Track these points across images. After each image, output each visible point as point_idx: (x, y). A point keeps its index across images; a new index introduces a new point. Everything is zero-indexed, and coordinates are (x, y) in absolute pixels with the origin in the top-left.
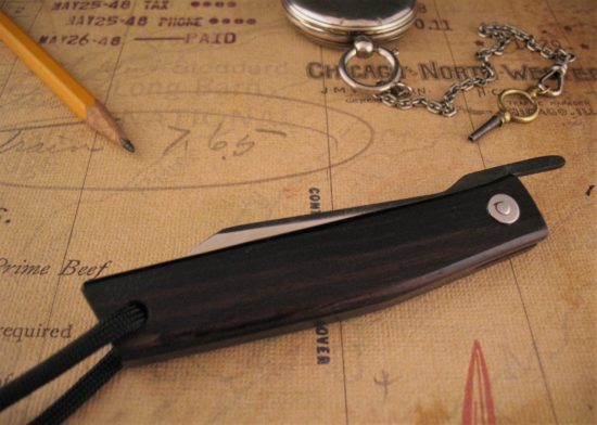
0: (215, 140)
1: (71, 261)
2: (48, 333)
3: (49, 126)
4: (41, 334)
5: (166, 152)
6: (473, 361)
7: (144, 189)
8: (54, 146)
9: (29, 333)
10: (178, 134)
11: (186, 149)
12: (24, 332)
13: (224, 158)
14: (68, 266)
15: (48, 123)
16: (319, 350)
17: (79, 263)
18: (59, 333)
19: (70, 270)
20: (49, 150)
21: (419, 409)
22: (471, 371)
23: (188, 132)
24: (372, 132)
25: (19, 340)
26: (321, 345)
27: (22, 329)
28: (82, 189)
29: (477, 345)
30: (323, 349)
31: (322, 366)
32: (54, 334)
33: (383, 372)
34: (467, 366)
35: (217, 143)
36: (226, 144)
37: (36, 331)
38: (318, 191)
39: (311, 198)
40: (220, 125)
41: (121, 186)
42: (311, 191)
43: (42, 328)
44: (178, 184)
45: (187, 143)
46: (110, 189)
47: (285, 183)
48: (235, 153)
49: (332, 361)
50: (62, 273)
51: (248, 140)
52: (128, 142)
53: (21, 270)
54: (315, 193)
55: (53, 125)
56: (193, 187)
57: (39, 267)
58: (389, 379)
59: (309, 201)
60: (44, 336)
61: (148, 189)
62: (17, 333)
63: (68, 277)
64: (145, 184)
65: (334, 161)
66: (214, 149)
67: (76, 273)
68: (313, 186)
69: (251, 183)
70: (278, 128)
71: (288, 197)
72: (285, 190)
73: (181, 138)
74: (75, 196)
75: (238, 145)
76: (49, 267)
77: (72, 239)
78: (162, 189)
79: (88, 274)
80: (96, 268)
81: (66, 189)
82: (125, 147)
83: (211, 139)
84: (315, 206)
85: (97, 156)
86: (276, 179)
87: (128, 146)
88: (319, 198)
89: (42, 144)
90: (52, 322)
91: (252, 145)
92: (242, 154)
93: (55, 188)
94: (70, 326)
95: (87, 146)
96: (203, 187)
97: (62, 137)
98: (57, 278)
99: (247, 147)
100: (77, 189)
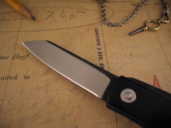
0: (63, 15)
1: (16, 54)
2: (9, 78)
3: (7, 13)
4: (6, 79)
5: (46, 19)
6: (154, 81)
7: (40, 31)
8: (9, 19)
9: (2, 79)
10: (50, 14)
11: (53, 18)
13: (66, 20)
14: (15, 56)
15: (7, 12)
17: (19, 55)
18: (13, 78)
19: (16, 57)
20: (7, 20)
23: (53, 13)
24: (114, 11)
28: (19, 31)
29: (155, 76)
32: (11, 78)
36: (66, 16)
37: (5, 78)
38: (97, 29)
39: (96, 31)
40: (64, 10)
42: (95, 29)
44: (51, 29)
45: (53, 16)
46: (28, 31)
47: (87, 27)
48: (69, 19)
50: (13, 58)
51: (73, 15)
52: (34, 18)
54: (96, 30)
55: (9, 13)
56: (56, 29)
57: (5, 57)
59: (95, 32)
60: (7, 79)
61: (41, 31)
63: (15, 60)
64: (40, 29)
65: (102, 20)
66: (62, 18)
67: (18, 58)
69: (75, 27)
70: (83, 11)
71: (88, 32)
72: (87, 29)
73: (51, 15)
74: (17, 34)
75: (70, 16)
76: (9, 57)
77: (16, 48)
78: (46, 30)
79: (22, 58)
80: (24, 56)
81: (13, 32)
82: (32, 19)
83: (61, 14)
84: (97, 34)
85: (23, 21)
86: (83, 26)
87: (33, 19)
88: (98, 31)
89: (5, 19)
90: (10, 74)
91: (75, 16)
92: (72, 19)
93: (10, 32)
94: (16, 75)
95: (20, 18)
96: (59, 29)
97: (12, 16)
98: (11, 60)
99: (73, 16)
100: (17, 32)
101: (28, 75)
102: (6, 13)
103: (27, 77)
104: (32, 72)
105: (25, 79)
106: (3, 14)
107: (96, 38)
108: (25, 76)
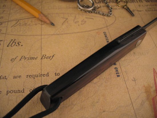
1: (43, 55)
2: (42, 76)
3: (27, 19)
4: (40, 76)
5: (62, 24)
6: (154, 73)
7: (59, 34)
8: (30, 24)
9: (37, 76)
10: (65, 19)
11: (68, 23)
12: (35, 76)
13: (79, 25)
14: (43, 57)
15: (27, 18)
16: (117, 73)
17: (46, 55)
18: (45, 76)
19: (44, 58)
20: (29, 25)
21: (144, 86)
22: (154, 76)
23: (67, 19)
24: (115, 17)
25: (34, 78)
26: (117, 72)
27: (34, 75)
28: (41, 35)
29: (154, 69)
30: (118, 73)
31: (118, 77)
32: (44, 76)
33: (134, 78)
34: (153, 75)
35: (76, 21)
36: (78, 22)
37: (38, 75)
38: (106, 32)
39: (104, 34)
40: (75, 17)
41: (52, 34)
42: (104, 32)
43: (40, 74)
44: (68, 32)
45: (68, 22)
46: (49, 35)
47: (97, 31)
48: (81, 24)
49: (120, 76)
50: (41, 59)
51: (84, 20)
53: (29, 59)
54: (105, 33)
55: (28, 18)
56: (72, 33)
57: (34, 57)
58: (136, 79)
59: (104, 35)
60: (41, 76)
61: (60, 34)
62: (33, 76)
63: (43, 60)
65: (108, 25)
66: (76, 23)
67: (46, 58)
68: (104, 31)
69: (88, 31)
70: (91, 17)
71: (99, 34)
72: (97, 33)
73: (66, 20)
74: (40, 37)
75: (82, 22)
76: (37, 57)
77: (42, 49)
78: (64, 34)
79: (49, 58)
80: (51, 56)
81: (36, 35)
82: (51, 24)
83: (74, 20)
84: (106, 36)
85: (43, 26)
86: (94, 30)
87: (53, 24)
88: (106, 34)
89: (26, 24)
90: (42, 72)
91: (85, 22)
92: (83, 24)
93: (33, 35)
94: (48, 73)
95: (40, 24)
96: (75, 33)
97: (32, 21)
98: (41, 60)
99: (84, 22)
100: (40, 35)
101: (58, 72)
102: (25, 19)
103: (57, 74)
104: (61, 69)
105: (56, 75)
106: (23, 19)
107: (106, 40)
108: (56, 73)
